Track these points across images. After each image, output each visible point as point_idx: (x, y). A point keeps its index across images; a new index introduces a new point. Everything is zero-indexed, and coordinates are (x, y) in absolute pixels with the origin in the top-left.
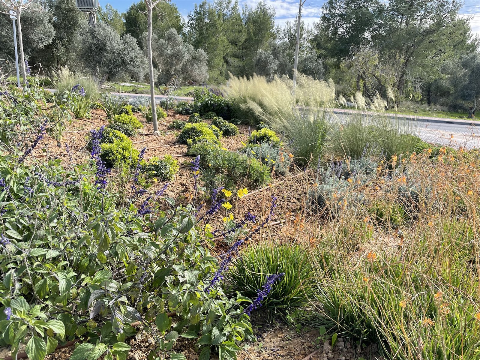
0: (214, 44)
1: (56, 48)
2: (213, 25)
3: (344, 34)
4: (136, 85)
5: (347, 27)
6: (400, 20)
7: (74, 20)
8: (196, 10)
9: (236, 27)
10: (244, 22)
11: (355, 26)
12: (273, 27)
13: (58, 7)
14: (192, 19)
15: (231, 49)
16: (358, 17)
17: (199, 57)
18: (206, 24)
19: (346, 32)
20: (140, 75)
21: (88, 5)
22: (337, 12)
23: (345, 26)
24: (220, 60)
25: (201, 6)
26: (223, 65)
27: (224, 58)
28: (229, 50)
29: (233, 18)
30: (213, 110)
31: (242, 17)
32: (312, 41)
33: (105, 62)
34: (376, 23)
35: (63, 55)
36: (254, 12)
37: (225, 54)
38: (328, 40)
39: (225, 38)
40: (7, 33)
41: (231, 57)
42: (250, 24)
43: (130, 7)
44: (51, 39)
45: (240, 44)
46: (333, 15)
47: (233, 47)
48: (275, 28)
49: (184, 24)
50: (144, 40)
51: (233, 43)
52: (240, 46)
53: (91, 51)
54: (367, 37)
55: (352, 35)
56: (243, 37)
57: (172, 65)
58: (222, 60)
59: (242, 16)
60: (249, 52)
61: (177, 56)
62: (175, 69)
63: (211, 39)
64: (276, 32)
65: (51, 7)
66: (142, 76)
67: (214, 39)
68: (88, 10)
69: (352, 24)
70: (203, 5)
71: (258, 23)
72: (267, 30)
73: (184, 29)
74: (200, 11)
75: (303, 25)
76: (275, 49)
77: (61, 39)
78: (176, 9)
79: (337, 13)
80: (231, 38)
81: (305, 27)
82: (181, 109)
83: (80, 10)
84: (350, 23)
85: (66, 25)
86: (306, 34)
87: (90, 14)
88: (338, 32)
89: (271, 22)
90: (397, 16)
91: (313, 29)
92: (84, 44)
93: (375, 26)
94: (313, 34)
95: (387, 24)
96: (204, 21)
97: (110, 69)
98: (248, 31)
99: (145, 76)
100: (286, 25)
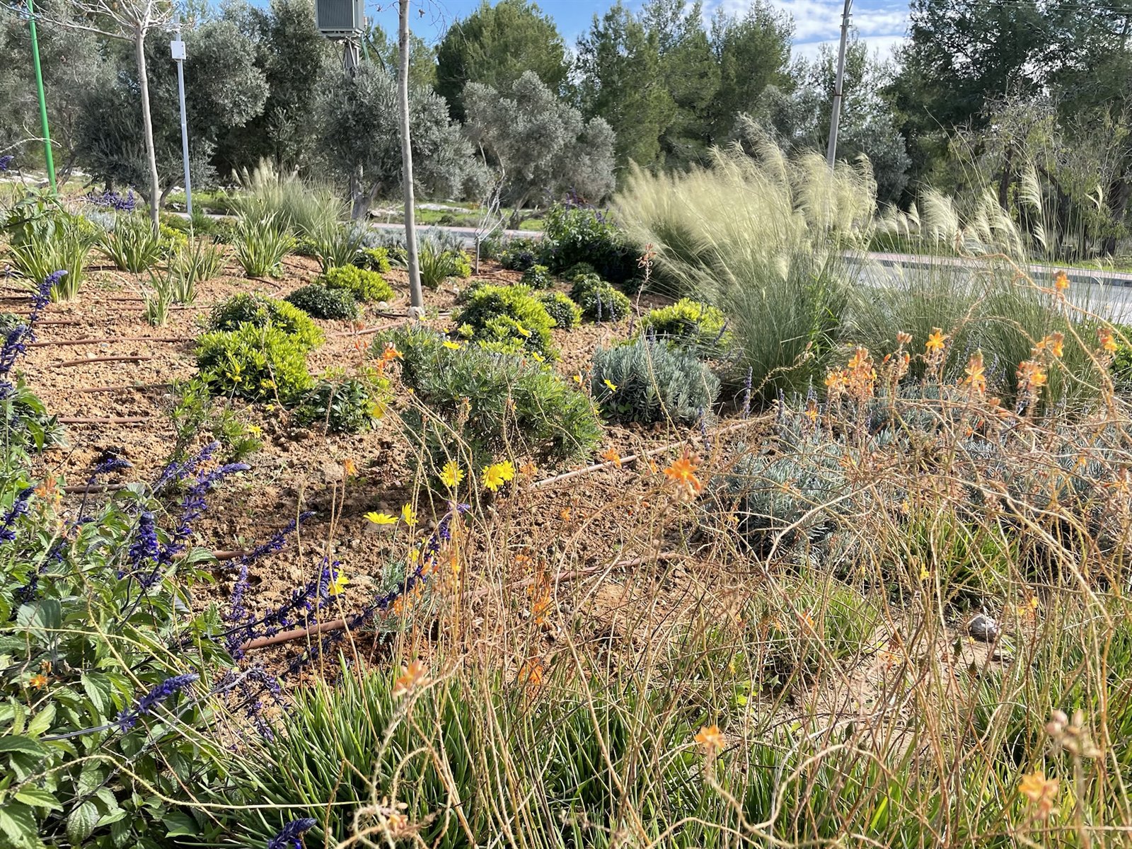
0: (638, 108)
1: (275, 126)
2: (638, 62)
3: (968, 68)
4: (453, 209)
5: (975, 52)
6: (1120, 30)
7: (312, 60)
8: (596, 27)
9: (695, 65)
10: (714, 50)
11: (998, 47)
12: (786, 60)
13: (278, 33)
14: (588, 51)
15: (680, 118)
16: (1004, 25)
17: (595, 136)
18: (621, 60)
19: (974, 64)
20: (452, 183)
21: (340, 25)
22: (950, 14)
23: (970, 49)
24: (651, 144)
25: (608, 18)
26: (657, 157)
27: (661, 139)
28: (673, 120)
29: (689, 43)
30: (587, 259)
31: (710, 41)
32: (886, 92)
33: (375, 154)
34: (1054, 39)
35: (290, 140)
36: (739, 25)
37: (664, 129)
38: (925, 84)
39: (664, 93)
40: (168, 91)
41: (678, 138)
42: (730, 55)
43: (449, 28)
44: (260, 104)
45: (703, 105)
46: (939, 23)
47: (686, 112)
48: (791, 63)
49: (570, 63)
50: (468, 100)
51: (686, 103)
52: (702, 110)
53: (347, 129)
54: (1030, 76)
55: (989, 68)
56: (711, 88)
57: (527, 157)
58: (657, 145)
59: (710, 37)
60: (723, 124)
61: (539, 136)
62: (537, 167)
63: (630, 94)
64: (795, 74)
65: (264, 32)
66: (457, 183)
67: (637, 96)
68: (342, 35)
69: (990, 42)
70: (613, 16)
71: (748, 51)
72: (772, 68)
73: (569, 75)
74: (606, 29)
75: (863, 53)
76: (781, 111)
77: (285, 104)
78: (553, 29)
79: (950, 18)
80: (681, 92)
81: (869, 56)
82: (511, 256)
83: (325, 36)
84: (985, 40)
85: (296, 72)
86: (871, 74)
87: (346, 44)
88: (950, 63)
89: (782, 50)
90: (1113, 18)
91: (892, 61)
92: (332, 112)
93: (1052, 47)
94: (890, 75)
95: (1083, 42)
96: (616, 54)
97: (386, 171)
98: (723, 72)
99: (463, 184)
100: (821, 53)
